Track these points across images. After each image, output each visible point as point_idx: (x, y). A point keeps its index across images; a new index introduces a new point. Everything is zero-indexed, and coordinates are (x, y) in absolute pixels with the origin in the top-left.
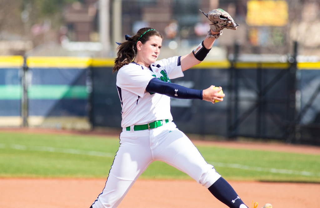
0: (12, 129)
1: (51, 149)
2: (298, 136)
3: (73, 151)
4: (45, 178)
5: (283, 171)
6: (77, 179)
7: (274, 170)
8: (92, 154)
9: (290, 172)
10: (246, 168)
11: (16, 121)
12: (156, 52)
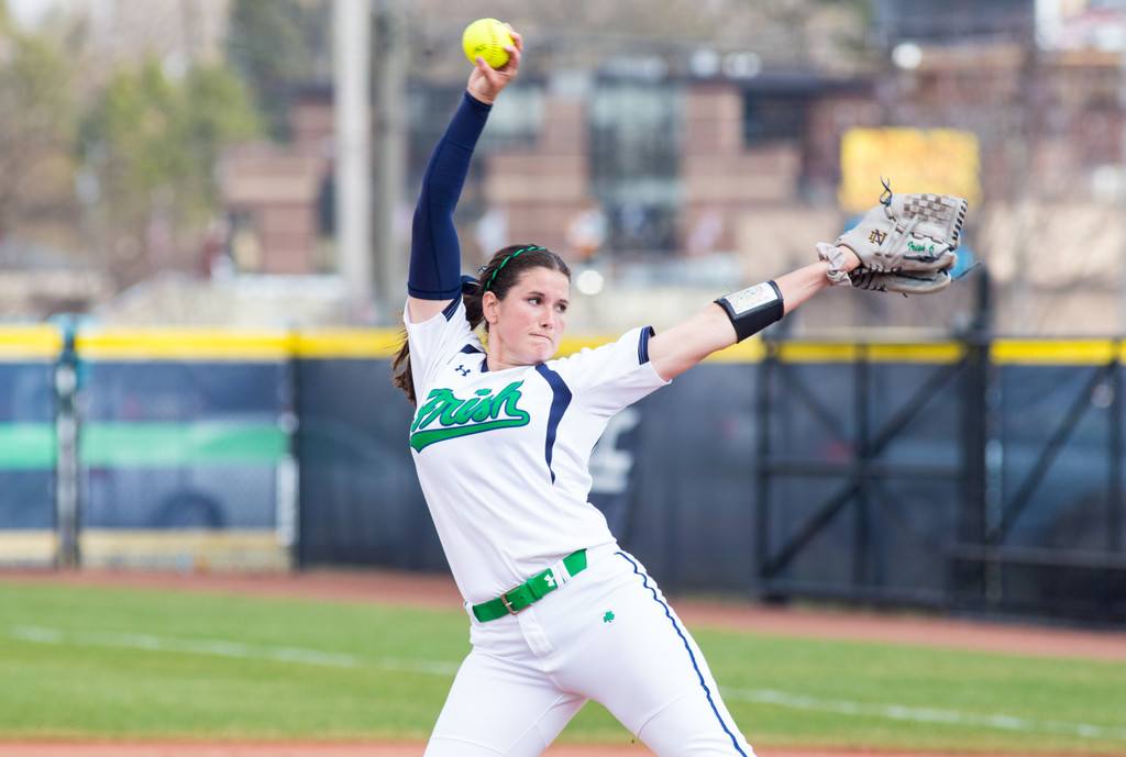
0: (26, 570)
1: (148, 642)
2: (994, 594)
3: (222, 648)
4: (118, 742)
5: (927, 714)
6: (224, 743)
7: (897, 712)
8: (286, 655)
9: (951, 716)
10: (803, 703)
11: (38, 545)
12: (544, 323)
